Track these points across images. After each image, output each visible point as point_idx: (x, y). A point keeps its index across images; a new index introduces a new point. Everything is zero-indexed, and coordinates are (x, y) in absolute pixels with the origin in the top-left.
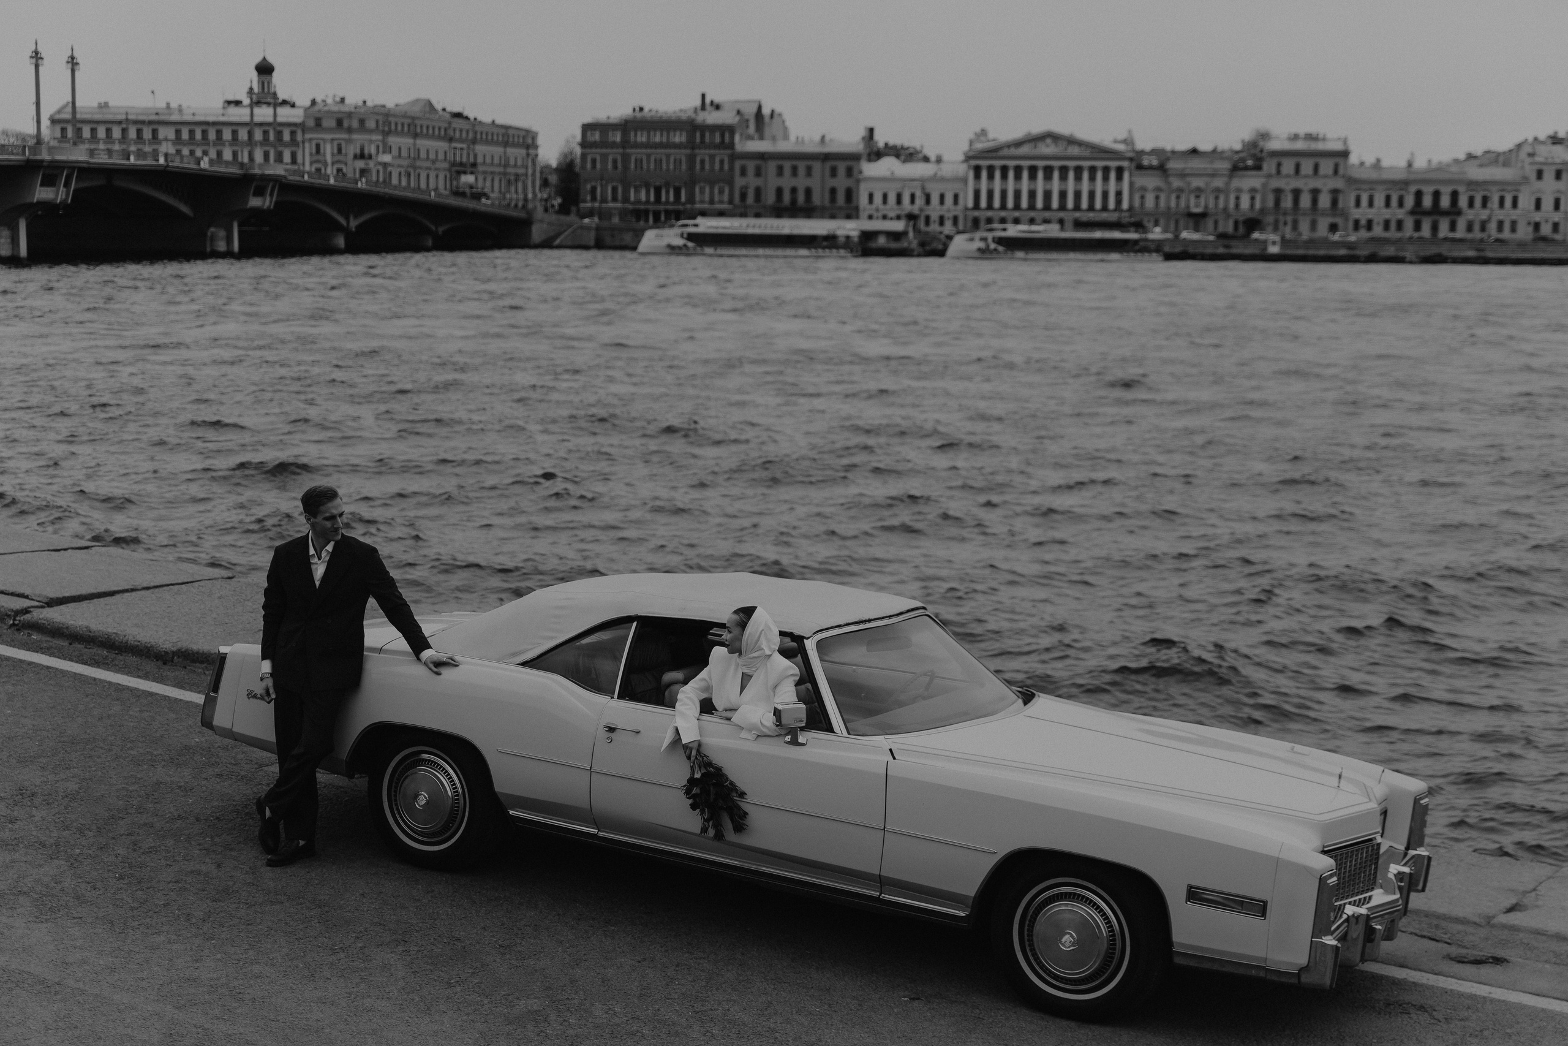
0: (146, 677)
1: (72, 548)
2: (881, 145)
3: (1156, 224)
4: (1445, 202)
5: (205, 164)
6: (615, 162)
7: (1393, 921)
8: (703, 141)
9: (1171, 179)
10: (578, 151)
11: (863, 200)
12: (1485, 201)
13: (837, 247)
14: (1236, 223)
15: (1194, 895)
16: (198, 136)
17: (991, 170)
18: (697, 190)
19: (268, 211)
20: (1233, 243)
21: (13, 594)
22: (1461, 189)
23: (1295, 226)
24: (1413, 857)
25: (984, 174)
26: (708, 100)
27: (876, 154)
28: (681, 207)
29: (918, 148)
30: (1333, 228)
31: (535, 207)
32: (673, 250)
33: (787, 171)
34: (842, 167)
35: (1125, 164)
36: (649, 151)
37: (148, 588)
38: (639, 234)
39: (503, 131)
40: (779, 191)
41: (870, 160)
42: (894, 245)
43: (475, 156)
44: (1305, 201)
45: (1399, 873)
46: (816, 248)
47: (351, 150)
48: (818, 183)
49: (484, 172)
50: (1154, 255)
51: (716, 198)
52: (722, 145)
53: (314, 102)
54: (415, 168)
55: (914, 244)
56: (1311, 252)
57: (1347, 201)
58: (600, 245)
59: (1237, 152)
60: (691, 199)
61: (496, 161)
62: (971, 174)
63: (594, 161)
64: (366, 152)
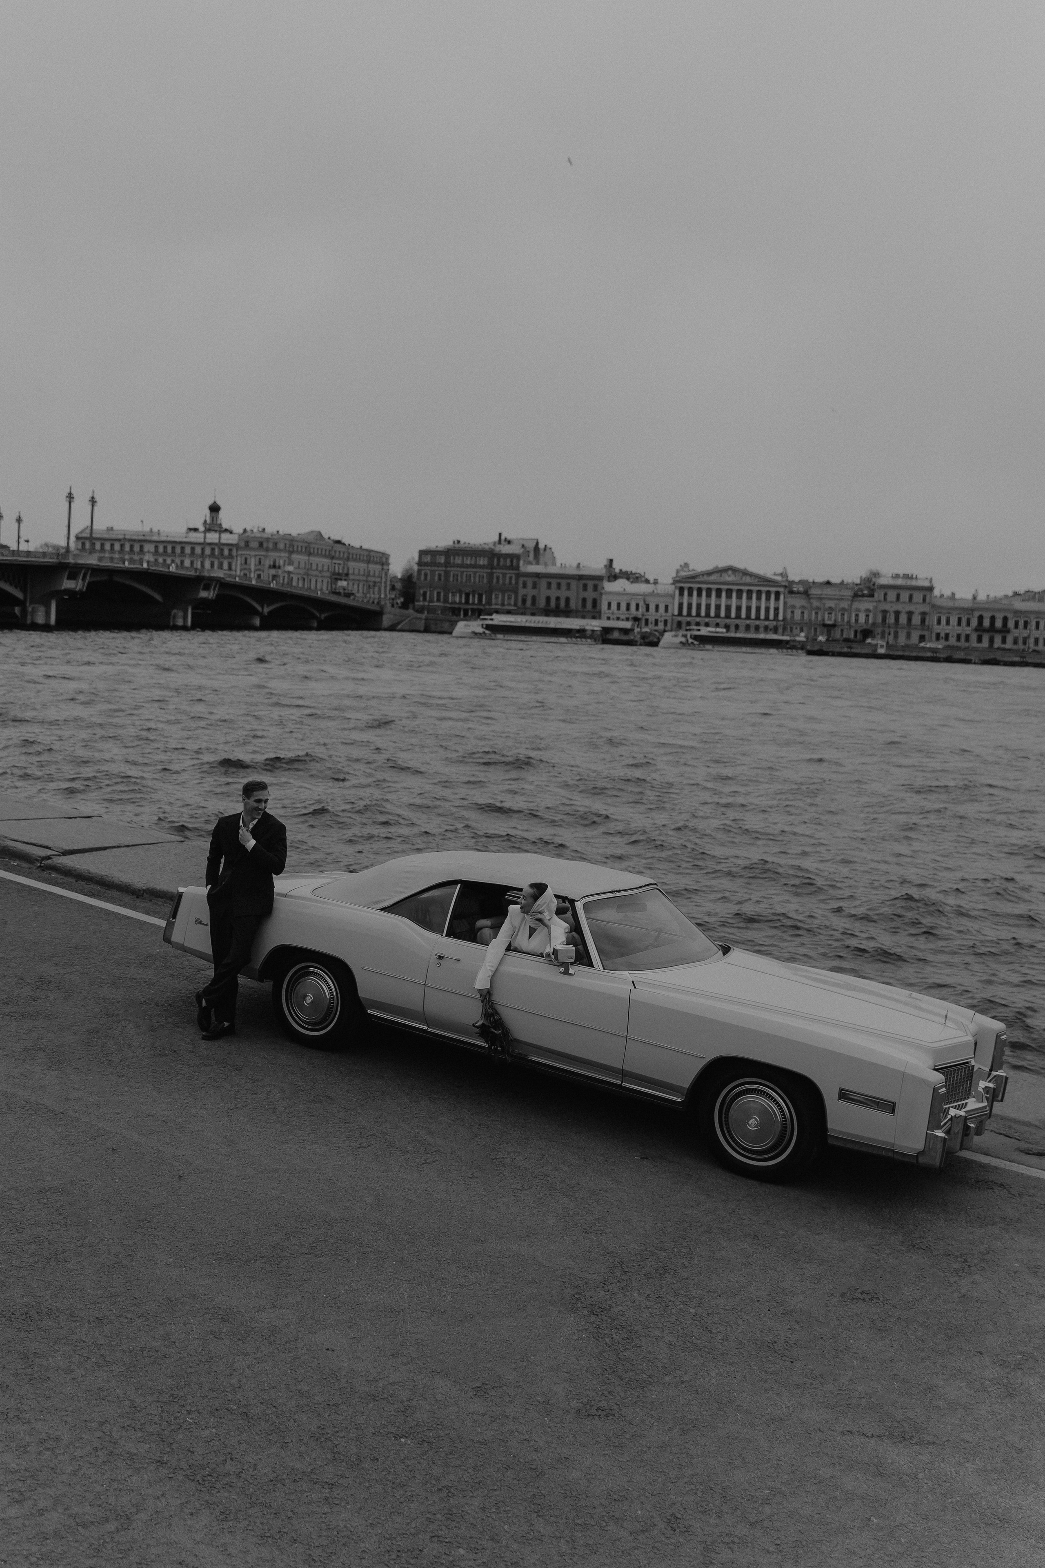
0: (125, 906)
1: (80, 817)
2: (617, 571)
3: (802, 630)
4: (999, 624)
5: (173, 568)
6: (440, 575)
7: (981, 1122)
8: (498, 564)
9: (811, 601)
10: (416, 568)
11: (604, 607)
12: (1026, 624)
13: (586, 637)
14: (856, 632)
15: (844, 1095)
16: (169, 550)
17: (690, 590)
18: (493, 597)
19: (212, 601)
20: (854, 645)
21: (41, 846)
22: (1010, 616)
23: (896, 636)
24: (995, 1076)
25: (686, 593)
26: (503, 538)
27: (614, 577)
28: (482, 607)
29: (642, 574)
30: (922, 638)
31: (386, 604)
32: (475, 634)
33: (554, 586)
34: (590, 584)
35: (781, 590)
36: (463, 569)
37: (128, 846)
38: (454, 624)
39: (367, 553)
40: (548, 599)
41: (609, 581)
42: (624, 638)
43: (348, 569)
44: (903, 619)
45: (986, 1087)
46: (571, 638)
47: (268, 562)
48: (574, 595)
49: (353, 580)
50: (800, 651)
51: (506, 603)
52: (511, 567)
53: (245, 531)
54: (308, 575)
55: (638, 638)
56: (906, 654)
57: (932, 620)
58: (427, 630)
59: (857, 585)
60: (489, 602)
61: (362, 573)
62: (677, 592)
63: (426, 575)
64: (277, 564)
